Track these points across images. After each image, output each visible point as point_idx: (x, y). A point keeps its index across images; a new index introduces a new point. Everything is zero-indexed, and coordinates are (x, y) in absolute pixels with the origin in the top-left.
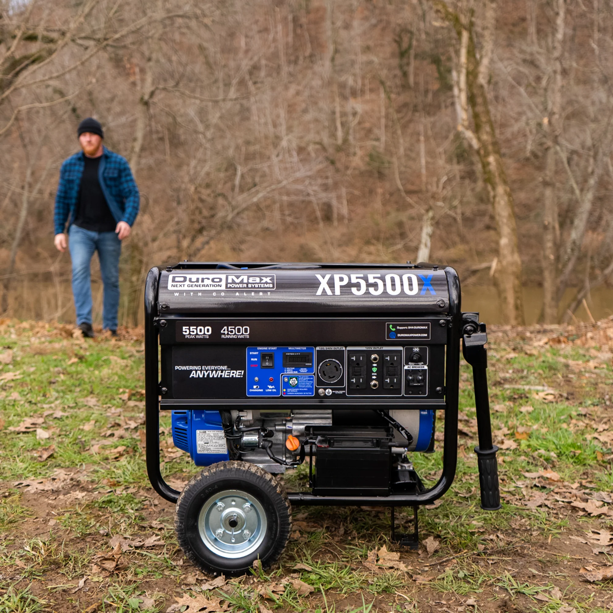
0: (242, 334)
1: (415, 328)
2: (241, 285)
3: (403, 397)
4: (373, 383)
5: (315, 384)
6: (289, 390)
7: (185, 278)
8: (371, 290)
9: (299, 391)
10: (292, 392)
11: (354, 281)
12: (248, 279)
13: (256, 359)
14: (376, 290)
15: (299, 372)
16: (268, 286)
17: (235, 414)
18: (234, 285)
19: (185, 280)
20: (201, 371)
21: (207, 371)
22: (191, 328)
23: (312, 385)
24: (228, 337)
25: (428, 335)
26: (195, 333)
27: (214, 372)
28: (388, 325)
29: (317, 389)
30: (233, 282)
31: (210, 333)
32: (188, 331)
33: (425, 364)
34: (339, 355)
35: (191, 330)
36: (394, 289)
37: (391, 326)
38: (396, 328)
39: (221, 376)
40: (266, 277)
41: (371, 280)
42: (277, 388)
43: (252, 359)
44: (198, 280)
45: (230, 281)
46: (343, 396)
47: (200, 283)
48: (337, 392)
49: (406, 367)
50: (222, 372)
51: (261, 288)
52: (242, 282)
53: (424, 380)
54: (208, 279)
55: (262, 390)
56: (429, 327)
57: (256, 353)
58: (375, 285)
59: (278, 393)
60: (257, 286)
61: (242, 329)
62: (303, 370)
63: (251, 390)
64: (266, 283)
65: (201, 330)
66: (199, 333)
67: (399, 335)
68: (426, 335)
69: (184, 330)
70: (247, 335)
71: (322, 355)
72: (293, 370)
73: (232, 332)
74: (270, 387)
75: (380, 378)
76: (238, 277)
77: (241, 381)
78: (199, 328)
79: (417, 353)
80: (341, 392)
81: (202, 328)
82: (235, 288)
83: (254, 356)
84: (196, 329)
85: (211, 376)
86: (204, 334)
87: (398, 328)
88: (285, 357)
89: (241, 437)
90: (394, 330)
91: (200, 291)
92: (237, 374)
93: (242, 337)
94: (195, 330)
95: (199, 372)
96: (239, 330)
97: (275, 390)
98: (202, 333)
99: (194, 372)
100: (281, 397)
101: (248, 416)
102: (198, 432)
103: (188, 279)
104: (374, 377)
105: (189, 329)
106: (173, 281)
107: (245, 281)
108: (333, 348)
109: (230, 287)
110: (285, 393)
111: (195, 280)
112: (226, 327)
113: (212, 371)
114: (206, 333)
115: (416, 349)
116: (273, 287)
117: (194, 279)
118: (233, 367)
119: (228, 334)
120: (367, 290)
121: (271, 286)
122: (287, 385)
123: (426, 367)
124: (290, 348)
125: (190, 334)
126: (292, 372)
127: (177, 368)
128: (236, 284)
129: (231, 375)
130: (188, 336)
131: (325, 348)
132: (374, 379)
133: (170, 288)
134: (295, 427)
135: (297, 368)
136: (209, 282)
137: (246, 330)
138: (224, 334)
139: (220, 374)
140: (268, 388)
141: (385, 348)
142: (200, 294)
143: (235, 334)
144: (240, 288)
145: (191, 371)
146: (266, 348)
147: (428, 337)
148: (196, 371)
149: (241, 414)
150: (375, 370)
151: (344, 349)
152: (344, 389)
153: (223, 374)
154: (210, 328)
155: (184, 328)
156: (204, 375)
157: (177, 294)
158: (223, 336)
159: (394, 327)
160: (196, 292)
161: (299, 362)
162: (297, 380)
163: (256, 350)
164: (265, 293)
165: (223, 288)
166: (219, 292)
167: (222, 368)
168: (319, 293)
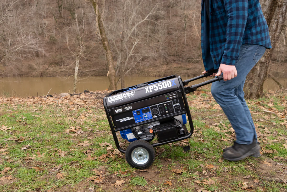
2: (126, 96)
3: (175, 113)
5: (152, 116)
10: (147, 119)
11: (155, 87)
17: (134, 128)
29: (153, 117)
30: (125, 96)
31: (122, 110)
34: (156, 107)
41: (159, 85)
42: (143, 119)
45: (123, 96)
46: (160, 117)
49: (174, 105)
52: (126, 95)
53: (179, 108)
58: (160, 87)
59: (143, 120)
60: (130, 95)
62: (148, 113)
71: (152, 108)
76: (125, 94)
79: (175, 101)
80: (159, 116)
83: (135, 113)
88: (142, 111)
89: (137, 133)
92: (132, 118)
100: (145, 121)
101: (137, 128)
102: (127, 135)
108: (154, 105)
110: (145, 120)
115: (175, 100)
121: (134, 94)
122: (145, 118)
123: (179, 104)
124: (143, 108)
131: (152, 106)
134: (151, 127)
135: (146, 113)
136: (118, 97)
140: (141, 120)
142: (117, 101)
146: (137, 110)
149: (136, 128)
150: (166, 108)
152: (159, 115)
154: (122, 109)
157: (111, 103)
159: (168, 96)
160: (116, 101)
161: (147, 111)
162: (147, 116)
163: (135, 111)
164: (133, 96)
165: (122, 98)
166: (121, 99)
167: (128, 118)
168: (146, 93)
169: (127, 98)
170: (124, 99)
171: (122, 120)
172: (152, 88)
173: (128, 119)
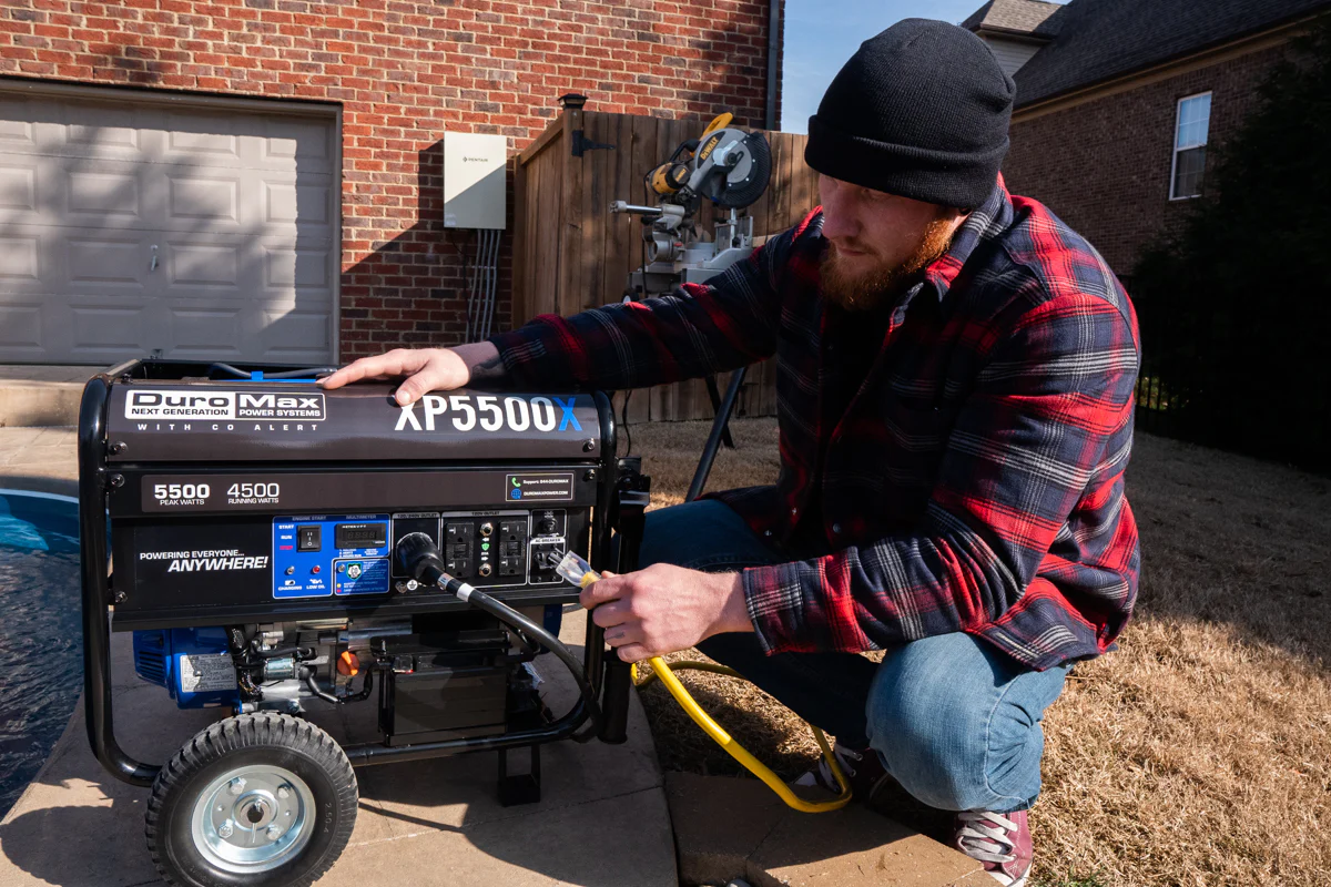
0: (267, 496)
1: (551, 481)
4: (483, 567)
6: (346, 585)
7: (159, 398)
8: (484, 422)
9: (363, 586)
12: (276, 402)
13: (290, 537)
14: (492, 422)
15: (363, 555)
16: (312, 413)
18: (252, 412)
19: (158, 401)
20: (190, 559)
21: (200, 560)
22: (171, 487)
23: (386, 574)
24: (242, 501)
25: (570, 493)
26: (179, 496)
27: (214, 561)
28: (510, 478)
32: (165, 492)
33: (561, 535)
35: (171, 490)
36: (519, 421)
37: (514, 480)
38: (522, 483)
39: (227, 567)
40: (308, 398)
43: (283, 537)
44: (183, 402)
47: (187, 406)
48: (426, 584)
50: (228, 560)
51: (300, 417)
54: (203, 400)
55: (300, 588)
56: (570, 481)
57: (290, 527)
61: (267, 488)
63: (280, 589)
64: (309, 408)
65: (189, 492)
66: (186, 495)
67: (526, 494)
68: (566, 493)
69: (157, 491)
70: (275, 498)
72: (354, 553)
73: (247, 493)
74: (314, 581)
75: (495, 558)
77: (265, 574)
78: (186, 487)
81: (192, 487)
82: (252, 416)
84: (181, 489)
85: (208, 568)
86: (196, 497)
87: (525, 482)
90: (519, 485)
91: (188, 422)
93: (265, 501)
94: (179, 492)
95: (185, 562)
96: (260, 490)
97: (323, 587)
98: (193, 495)
99: (177, 562)
103: (164, 400)
104: (485, 559)
105: (167, 489)
106: (136, 402)
107: (271, 404)
109: (244, 416)
111: (178, 401)
112: (236, 485)
113: (211, 559)
114: (200, 495)
116: (322, 416)
117: (176, 400)
119: (240, 497)
120: (478, 423)
125: (168, 498)
126: (352, 556)
127: (143, 556)
128: (255, 409)
129: (246, 564)
130: (166, 502)
132: (484, 562)
133: (129, 415)
137: (273, 490)
138: (233, 497)
139: (225, 563)
141: (502, 513)
143: (253, 496)
144: (261, 417)
145: (171, 561)
147: (568, 496)
148: (180, 560)
151: (438, 515)
153: (231, 564)
155: (157, 487)
156: (195, 566)
158: (231, 501)
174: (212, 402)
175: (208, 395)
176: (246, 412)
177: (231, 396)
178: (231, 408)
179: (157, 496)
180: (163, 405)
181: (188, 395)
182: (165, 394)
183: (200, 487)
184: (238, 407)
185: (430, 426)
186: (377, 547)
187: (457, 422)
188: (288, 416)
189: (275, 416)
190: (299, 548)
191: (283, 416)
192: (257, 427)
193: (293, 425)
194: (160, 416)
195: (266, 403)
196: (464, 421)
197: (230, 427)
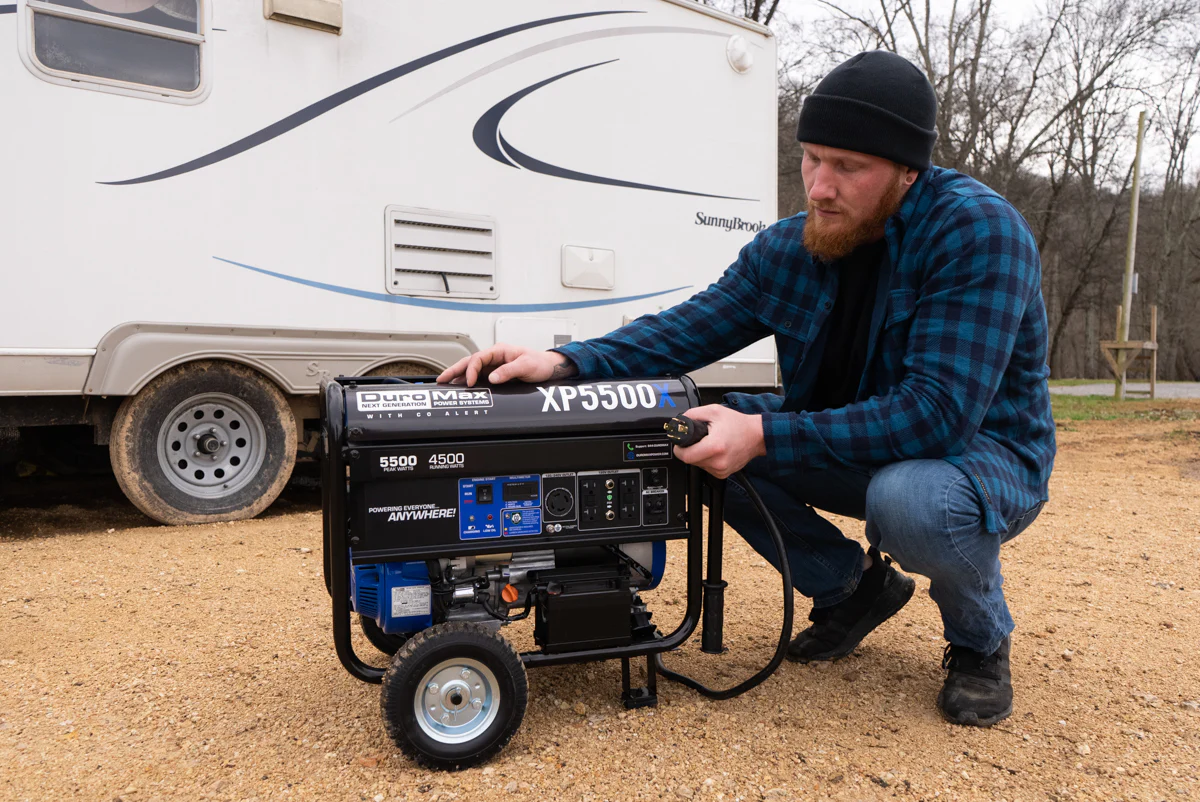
0: (456, 463)
1: (656, 446)
2: (450, 403)
3: (639, 528)
4: (608, 513)
5: (542, 520)
6: (511, 529)
7: (378, 396)
8: (605, 404)
9: (523, 529)
10: (514, 532)
11: (583, 393)
12: (458, 395)
13: (471, 494)
15: (523, 505)
16: (483, 402)
17: (443, 563)
18: (443, 403)
19: (378, 399)
20: (402, 512)
21: (409, 512)
22: (391, 458)
23: (539, 520)
24: (438, 467)
26: (396, 465)
28: (626, 444)
29: (544, 525)
30: (440, 399)
31: (415, 463)
32: (387, 462)
33: (665, 487)
34: (569, 482)
35: (391, 461)
36: (629, 402)
37: (629, 445)
38: (634, 447)
40: (479, 392)
42: (497, 527)
43: (466, 494)
44: (395, 399)
45: (436, 398)
46: (574, 531)
47: (398, 401)
48: (567, 527)
49: (644, 493)
51: (475, 405)
52: (450, 399)
53: (664, 505)
54: (408, 396)
55: (478, 531)
56: (670, 445)
57: (470, 486)
58: (608, 399)
59: (497, 533)
60: (470, 403)
61: (455, 457)
62: (528, 503)
63: (465, 532)
64: (481, 399)
65: (403, 461)
66: (401, 464)
67: (638, 455)
68: (668, 454)
69: (382, 461)
70: (461, 464)
71: (549, 484)
72: (516, 504)
73: (442, 461)
74: (488, 526)
75: (617, 507)
76: (445, 393)
77: (453, 521)
78: (401, 458)
79: (655, 475)
80: (572, 527)
81: (405, 458)
82: (443, 406)
83: (468, 490)
84: (398, 459)
85: (415, 518)
86: (408, 465)
87: (637, 446)
88: (504, 486)
89: (454, 591)
90: (632, 449)
92: (447, 513)
93: (455, 466)
94: (396, 461)
96: (451, 458)
97: (494, 530)
98: (406, 464)
99: (393, 514)
100: (503, 538)
101: (461, 564)
102: (394, 590)
103: (382, 398)
104: (609, 507)
105: (388, 460)
106: (364, 400)
107: (455, 397)
108: (561, 475)
109: (437, 406)
110: (507, 532)
112: (434, 456)
113: (417, 511)
114: (410, 464)
115: (655, 471)
116: (490, 404)
117: (390, 397)
118: (442, 505)
119: (438, 464)
120: (600, 404)
121: (487, 402)
122: (508, 523)
123: (666, 491)
124: (511, 478)
125: (389, 466)
126: (514, 507)
127: (371, 510)
128: (444, 401)
129: (441, 514)
130: (387, 469)
131: (552, 475)
132: (609, 509)
133: (360, 408)
134: (512, 574)
135: (520, 501)
136: (410, 400)
137: (460, 458)
138: (433, 464)
139: (427, 514)
140: (486, 528)
141: (621, 471)
142: (400, 415)
143: (447, 463)
144: (449, 406)
145: (390, 513)
146: (482, 479)
147: (669, 456)
148: (396, 512)
149: (453, 563)
150: (610, 497)
151: (574, 474)
152: (575, 523)
153: (430, 514)
154: (415, 458)
155: (382, 459)
156: (406, 517)
157: (370, 417)
158: (431, 467)
159: (632, 445)
160: (395, 413)
161: (522, 493)
162: (521, 516)
163: (471, 483)
164: (481, 411)
165: (429, 406)
166: (424, 412)
167: (428, 506)
168: (545, 409)
169: (452, 412)
170: (437, 413)
171: (397, 514)
172: (573, 395)
173: (430, 511)
174: (414, 397)
175: (411, 393)
176: (438, 403)
177: (426, 393)
178: (428, 401)
179: (382, 465)
180: (382, 401)
181: (398, 393)
182: (382, 394)
183: (411, 457)
184: (432, 401)
185: (567, 408)
186: (531, 499)
187: (585, 404)
188: (467, 405)
189: (459, 405)
190: (479, 502)
191: (464, 405)
192: (447, 414)
193: (471, 411)
194: (381, 408)
195: (451, 396)
196: (590, 403)
197: (429, 414)
